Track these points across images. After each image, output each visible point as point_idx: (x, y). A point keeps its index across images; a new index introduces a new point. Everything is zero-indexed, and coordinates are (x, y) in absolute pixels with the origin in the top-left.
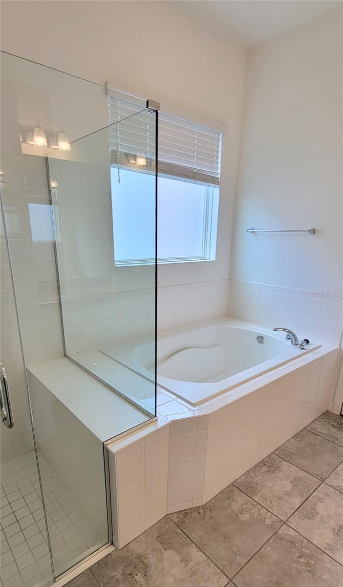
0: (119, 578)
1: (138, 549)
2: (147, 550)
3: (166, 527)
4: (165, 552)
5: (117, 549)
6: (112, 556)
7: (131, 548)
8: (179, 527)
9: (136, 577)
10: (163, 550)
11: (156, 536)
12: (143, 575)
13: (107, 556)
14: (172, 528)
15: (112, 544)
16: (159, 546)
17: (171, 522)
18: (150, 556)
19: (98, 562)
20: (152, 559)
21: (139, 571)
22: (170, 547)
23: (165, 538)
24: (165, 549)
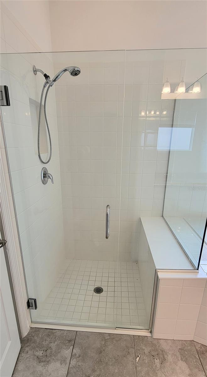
0: (146, 352)
1: (165, 346)
2: (169, 351)
3: (189, 348)
4: (181, 361)
5: (152, 337)
6: (148, 339)
7: (160, 343)
8: (198, 354)
9: (155, 359)
10: (180, 359)
11: (179, 348)
12: (160, 363)
13: (145, 336)
14: (193, 351)
15: (151, 332)
16: (178, 354)
17: (194, 347)
18: (170, 356)
19: (139, 336)
20: (170, 358)
21: (159, 359)
22: (186, 361)
23: (185, 353)
24: (182, 359)
